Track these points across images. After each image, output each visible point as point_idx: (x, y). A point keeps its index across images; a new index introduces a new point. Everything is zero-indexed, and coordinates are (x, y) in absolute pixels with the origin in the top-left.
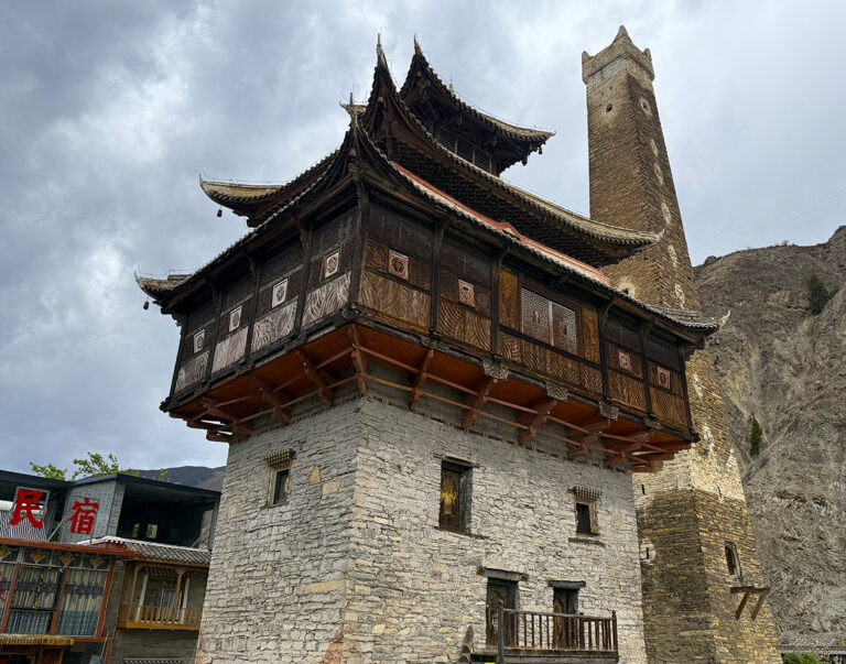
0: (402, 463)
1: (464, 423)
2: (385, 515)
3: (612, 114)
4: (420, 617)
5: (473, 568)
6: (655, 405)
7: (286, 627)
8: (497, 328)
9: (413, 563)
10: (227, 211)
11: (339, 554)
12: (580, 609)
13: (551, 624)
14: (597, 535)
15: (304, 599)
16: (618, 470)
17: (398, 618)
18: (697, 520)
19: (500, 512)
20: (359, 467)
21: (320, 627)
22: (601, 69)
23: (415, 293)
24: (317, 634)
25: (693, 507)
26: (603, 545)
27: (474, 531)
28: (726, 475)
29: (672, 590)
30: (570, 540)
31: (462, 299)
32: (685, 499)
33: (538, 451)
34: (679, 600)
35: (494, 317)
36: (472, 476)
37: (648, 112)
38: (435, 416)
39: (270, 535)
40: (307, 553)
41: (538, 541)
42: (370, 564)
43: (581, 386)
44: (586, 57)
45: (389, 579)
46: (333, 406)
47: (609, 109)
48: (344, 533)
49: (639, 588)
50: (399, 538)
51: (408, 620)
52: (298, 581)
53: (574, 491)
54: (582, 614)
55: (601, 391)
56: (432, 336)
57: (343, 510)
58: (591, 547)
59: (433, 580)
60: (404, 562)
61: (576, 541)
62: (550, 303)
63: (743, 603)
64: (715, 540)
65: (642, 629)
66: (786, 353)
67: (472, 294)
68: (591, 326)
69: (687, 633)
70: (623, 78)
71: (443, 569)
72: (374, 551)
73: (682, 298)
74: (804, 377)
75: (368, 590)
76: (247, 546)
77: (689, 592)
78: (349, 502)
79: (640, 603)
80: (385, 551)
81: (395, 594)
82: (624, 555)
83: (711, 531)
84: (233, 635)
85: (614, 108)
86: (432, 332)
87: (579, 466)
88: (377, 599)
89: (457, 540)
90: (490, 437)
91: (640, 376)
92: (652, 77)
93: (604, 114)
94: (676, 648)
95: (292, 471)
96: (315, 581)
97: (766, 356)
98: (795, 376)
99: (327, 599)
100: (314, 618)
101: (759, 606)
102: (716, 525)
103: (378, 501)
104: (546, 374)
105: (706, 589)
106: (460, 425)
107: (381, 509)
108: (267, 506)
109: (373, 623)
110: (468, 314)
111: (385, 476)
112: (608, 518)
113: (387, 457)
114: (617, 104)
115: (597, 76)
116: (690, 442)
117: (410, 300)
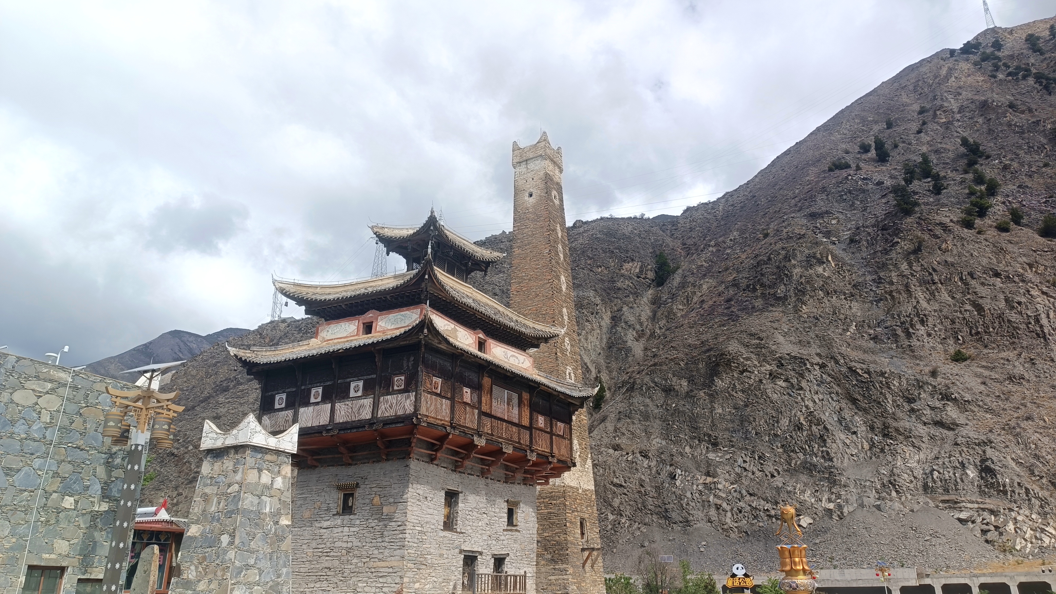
0: (427, 495)
1: (456, 467)
2: (420, 525)
3: (531, 200)
4: (434, 578)
5: (457, 551)
6: (554, 447)
7: (360, 585)
8: (482, 414)
9: (432, 551)
10: (292, 303)
11: (398, 547)
12: (506, 569)
13: (490, 578)
14: (516, 526)
15: (373, 570)
16: (530, 485)
17: (424, 579)
18: (565, 505)
19: (471, 518)
20: (409, 500)
21: (385, 585)
22: (526, 161)
23: (444, 400)
24: (384, 589)
25: (564, 497)
26: (519, 531)
27: (458, 530)
28: (585, 473)
29: (546, 550)
30: (503, 530)
31: (465, 400)
32: (559, 492)
33: (491, 479)
34: (550, 557)
35: (479, 409)
36: (458, 498)
37: (557, 202)
38: (442, 465)
39: (342, 532)
40: (373, 545)
41: (488, 532)
42: (414, 552)
43: (519, 443)
44: (516, 148)
45: (421, 559)
46: (387, 460)
47: (531, 195)
48: (401, 536)
49: (535, 555)
50: (426, 537)
51: (429, 580)
52: (368, 559)
53: (507, 501)
54: (506, 572)
55: (528, 443)
56: (452, 426)
57: (400, 523)
58: (513, 533)
59: (440, 558)
60: (428, 550)
61: (507, 530)
62: (506, 391)
63: (587, 558)
64: (575, 518)
65: (535, 578)
66: (632, 319)
67: (469, 396)
68: (526, 402)
69: (552, 578)
70: (542, 173)
71: (444, 552)
72: (415, 545)
73: (569, 348)
74: (643, 341)
75: (413, 566)
76: (324, 537)
77: (556, 552)
78: (403, 519)
79: (535, 563)
80: (420, 545)
81: (424, 567)
82: (529, 536)
83: (573, 512)
84: (315, 589)
85: (534, 196)
86: (451, 424)
87: (511, 485)
88: (416, 570)
89: (450, 536)
90: (468, 474)
91: (549, 430)
92: (561, 171)
93: (527, 198)
94: (545, 587)
95: (357, 495)
96: (380, 560)
97: (616, 319)
98: (637, 340)
99: (391, 570)
100: (381, 580)
101: (596, 559)
102: (576, 508)
103: (417, 518)
104: (503, 438)
105: (567, 550)
106: (454, 469)
107: (418, 522)
108: (338, 514)
109: (414, 583)
110: (468, 408)
111: (420, 503)
112: (523, 515)
113: (421, 493)
114: (535, 192)
115: (523, 166)
116: (570, 467)
117: (442, 405)
